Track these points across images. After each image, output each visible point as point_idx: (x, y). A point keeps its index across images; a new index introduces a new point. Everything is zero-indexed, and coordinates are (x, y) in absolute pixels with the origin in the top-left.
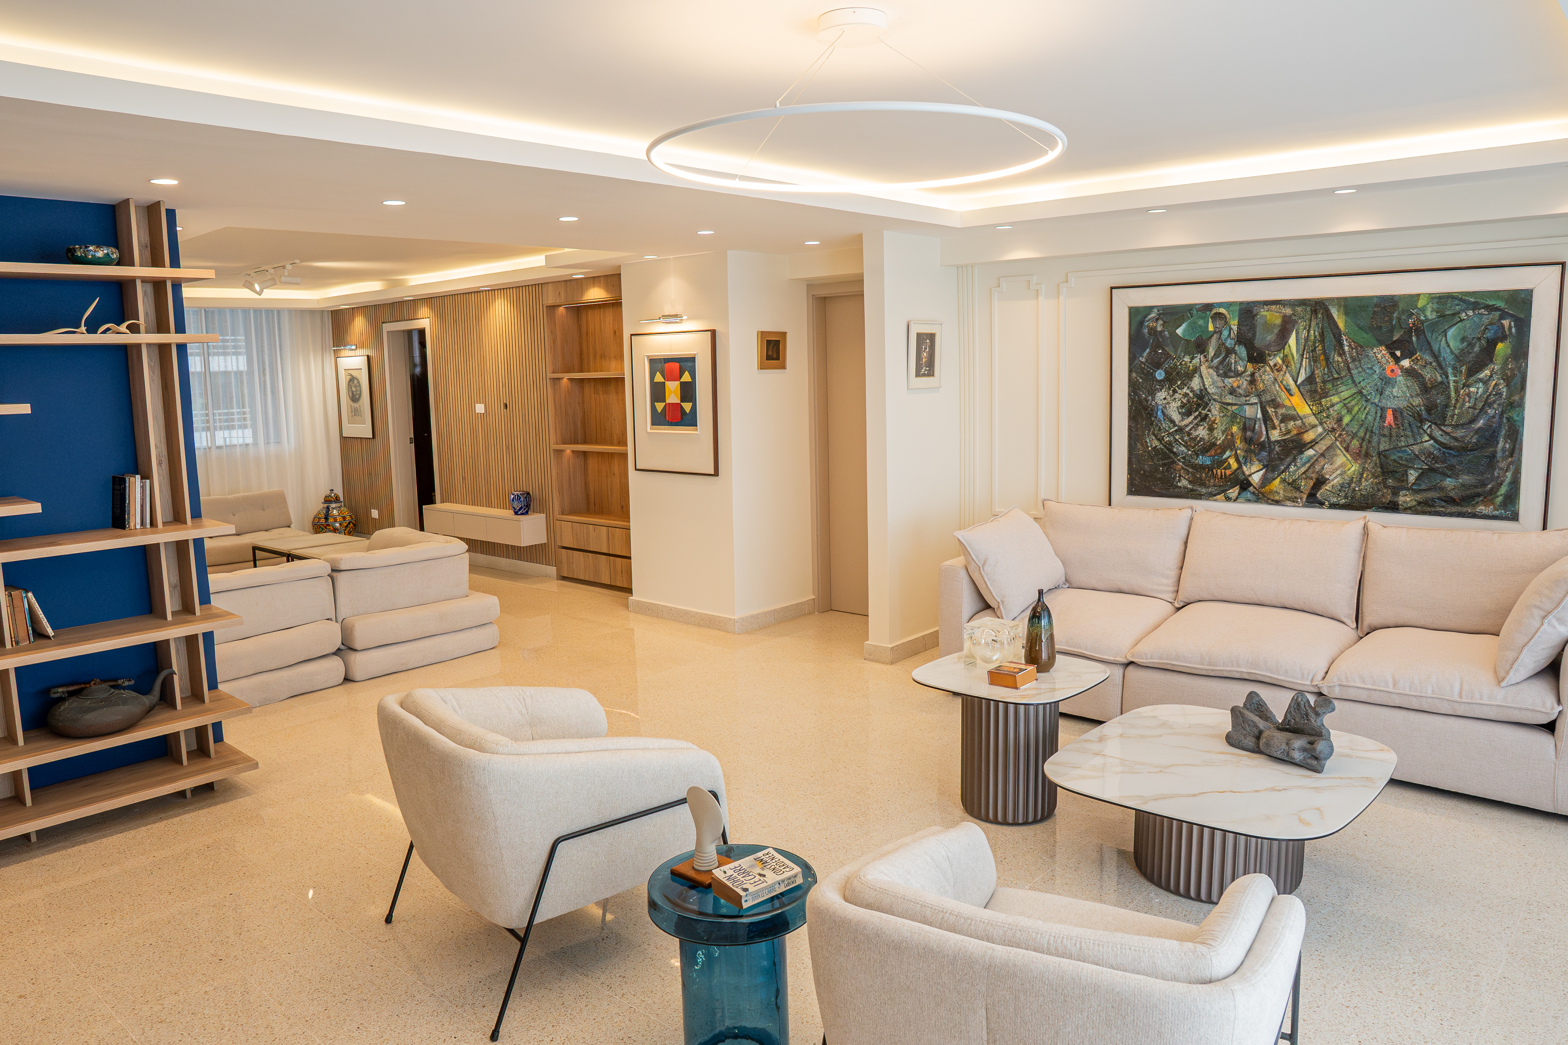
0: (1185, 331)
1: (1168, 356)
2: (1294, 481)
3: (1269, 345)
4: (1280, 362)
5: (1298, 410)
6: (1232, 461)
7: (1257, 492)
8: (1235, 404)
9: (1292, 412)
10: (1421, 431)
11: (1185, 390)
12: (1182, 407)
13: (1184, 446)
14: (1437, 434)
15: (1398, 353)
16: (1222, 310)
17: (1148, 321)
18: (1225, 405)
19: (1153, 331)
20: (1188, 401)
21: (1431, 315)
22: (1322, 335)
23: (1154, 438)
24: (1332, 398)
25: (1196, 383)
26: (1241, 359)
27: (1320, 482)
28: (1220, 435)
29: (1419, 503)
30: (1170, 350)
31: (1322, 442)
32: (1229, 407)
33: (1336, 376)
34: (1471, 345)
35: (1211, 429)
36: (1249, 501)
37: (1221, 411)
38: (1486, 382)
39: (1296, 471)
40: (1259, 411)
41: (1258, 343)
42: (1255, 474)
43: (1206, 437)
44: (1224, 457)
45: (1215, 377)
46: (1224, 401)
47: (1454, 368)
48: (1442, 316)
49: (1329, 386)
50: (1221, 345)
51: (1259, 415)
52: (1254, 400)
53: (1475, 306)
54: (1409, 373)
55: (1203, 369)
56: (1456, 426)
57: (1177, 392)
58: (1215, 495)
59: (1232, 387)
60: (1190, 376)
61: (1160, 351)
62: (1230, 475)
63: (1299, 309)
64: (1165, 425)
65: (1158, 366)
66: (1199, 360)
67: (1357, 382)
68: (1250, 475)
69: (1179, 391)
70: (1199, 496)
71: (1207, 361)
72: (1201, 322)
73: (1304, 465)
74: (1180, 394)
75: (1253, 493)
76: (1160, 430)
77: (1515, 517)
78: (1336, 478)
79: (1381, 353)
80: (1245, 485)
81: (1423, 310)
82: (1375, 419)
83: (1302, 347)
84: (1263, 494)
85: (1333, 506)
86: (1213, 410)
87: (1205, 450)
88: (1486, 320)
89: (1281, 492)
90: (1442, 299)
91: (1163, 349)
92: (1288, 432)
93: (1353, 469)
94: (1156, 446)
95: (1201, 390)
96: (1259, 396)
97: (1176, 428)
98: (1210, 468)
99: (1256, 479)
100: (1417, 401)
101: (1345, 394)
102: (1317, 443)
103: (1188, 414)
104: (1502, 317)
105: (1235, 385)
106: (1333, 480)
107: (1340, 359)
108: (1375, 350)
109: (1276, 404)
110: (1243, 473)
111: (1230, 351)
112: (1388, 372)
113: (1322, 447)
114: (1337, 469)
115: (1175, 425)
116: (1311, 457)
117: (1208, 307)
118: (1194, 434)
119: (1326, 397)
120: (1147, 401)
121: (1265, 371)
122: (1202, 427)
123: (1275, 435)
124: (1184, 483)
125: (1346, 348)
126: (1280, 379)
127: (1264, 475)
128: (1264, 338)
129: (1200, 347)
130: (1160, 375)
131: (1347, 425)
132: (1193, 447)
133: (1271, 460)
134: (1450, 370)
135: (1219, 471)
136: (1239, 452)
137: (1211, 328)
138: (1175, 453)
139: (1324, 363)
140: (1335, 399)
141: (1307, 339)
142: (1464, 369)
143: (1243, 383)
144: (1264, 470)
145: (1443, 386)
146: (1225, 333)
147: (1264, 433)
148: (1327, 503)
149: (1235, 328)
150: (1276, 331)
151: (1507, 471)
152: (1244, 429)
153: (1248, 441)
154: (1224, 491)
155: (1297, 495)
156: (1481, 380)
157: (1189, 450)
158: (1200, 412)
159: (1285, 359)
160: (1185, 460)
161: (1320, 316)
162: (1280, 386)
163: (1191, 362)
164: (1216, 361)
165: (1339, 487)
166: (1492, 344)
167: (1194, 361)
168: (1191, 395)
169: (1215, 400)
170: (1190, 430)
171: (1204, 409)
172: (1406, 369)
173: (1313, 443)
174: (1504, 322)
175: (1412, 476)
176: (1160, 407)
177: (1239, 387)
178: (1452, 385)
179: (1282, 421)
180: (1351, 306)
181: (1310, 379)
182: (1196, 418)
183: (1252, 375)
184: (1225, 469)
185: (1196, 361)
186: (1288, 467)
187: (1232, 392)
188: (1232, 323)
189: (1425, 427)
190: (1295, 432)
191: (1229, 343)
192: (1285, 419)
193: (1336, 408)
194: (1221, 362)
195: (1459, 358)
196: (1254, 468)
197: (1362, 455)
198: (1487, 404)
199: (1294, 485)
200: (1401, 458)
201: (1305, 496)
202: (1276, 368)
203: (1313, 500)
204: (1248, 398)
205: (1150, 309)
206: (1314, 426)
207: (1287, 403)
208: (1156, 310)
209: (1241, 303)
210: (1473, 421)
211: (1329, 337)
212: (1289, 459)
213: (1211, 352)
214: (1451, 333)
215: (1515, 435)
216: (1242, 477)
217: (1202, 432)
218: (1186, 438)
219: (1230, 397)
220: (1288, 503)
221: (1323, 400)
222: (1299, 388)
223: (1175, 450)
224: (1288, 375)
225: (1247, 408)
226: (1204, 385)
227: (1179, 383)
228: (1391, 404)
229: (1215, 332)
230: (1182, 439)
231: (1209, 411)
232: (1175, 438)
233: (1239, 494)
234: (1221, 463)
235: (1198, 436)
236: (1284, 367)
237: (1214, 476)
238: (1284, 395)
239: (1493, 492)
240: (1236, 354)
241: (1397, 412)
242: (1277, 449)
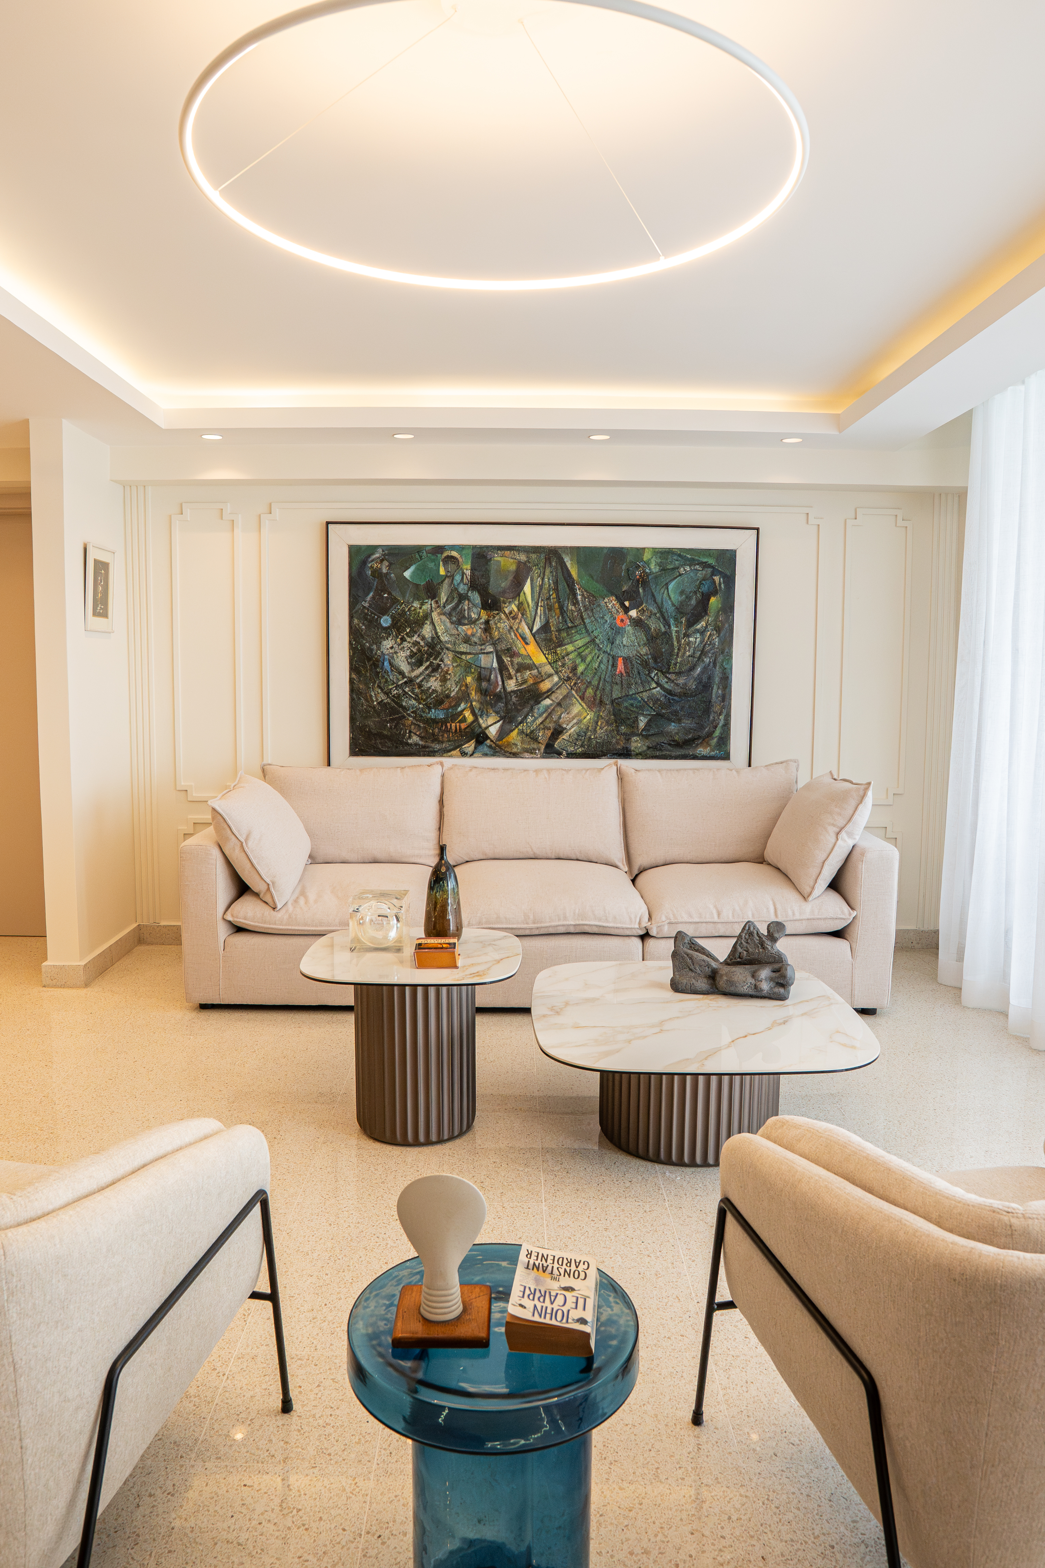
0: (413, 572)
1: (395, 601)
2: (532, 732)
3: (504, 592)
4: (516, 609)
5: (534, 659)
6: (467, 714)
7: (493, 745)
8: (470, 653)
9: (528, 661)
10: (650, 679)
11: (415, 638)
12: (411, 657)
13: (415, 699)
14: (663, 681)
15: (627, 603)
16: (454, 554)
17: (372, 561)
18: (458, 654)
19: (377, 573)
20: (419, 650)
21: (654, 568)
22: (556, 583)
23: (379, 691)
24: (567, 646)
25: (427, 631)
26: (475, 605)
27: (558, 731)
28: (454, 686)
29: (649, 748)
30: (396, 594)
31: (558, 691)
32: (463, 657)
33: (570, 625)
34: (689, 598)
35: (444, 680)
36: (486, 755)
37: (454, 660)
38: (702, 632)
39: (534, 721)
40: (495, 660)
41: (493, 589)
42: (493, 727)
43: (439, 689)
44: (459, 709)
45: (449, 624)
46: (457, 649)
47: (676, 619)
48: (664, 570)
49: (564, 634)
50: (454, 590)
51: (495, 665)
52: (490, 649)
53: (692, 562)
54: (638, 623)
55: (435, 615)
56: (679, 674)
57: (405, 641)
58: (450, 751)
59: (466, 635)
60: (419, 623)
61: (386, 595)
62: (465, 728)
63: (534, 556)
64: (392, 677)
65: (384, 611)
66: (429, 606)
67: (590, 631)
68: (487, 728)
69: (408, 639)
70: (431, 753)
71: (439, 607)
72: (431, 565)
73: (540, 715)
74: (409, 642)
75: (490, 747)
76: (386, 681)
77: (726, 757)
78: (572, 727)
79: (612, 603)
80: (481, 738)
81: (648, 563)
82: (607, 668)
83: (536, 595)
84: (499, 747)
85: (571, 755)
86: (446, 660)
87: (439, 702)
88: (700, 575)
89: (519, 744)
90: (665, 554)
91: (390, 593)
92: (525, 682)
93: (588, 717)
94: (382, 700)
95: (433, 638)
96: (494, 644)
97: (405, 679)
98: (444, 722)
99: (493, 731)
100: (644, 650)
101: (580, 643)
102: (553, 692)
103: (419, 663)
104: (713, 574)
105: (469, 633)
106: (570, 729)
107: (573, 608)
108: (606, 600)
109: (511, 653)
110: (480, 726)
111: (462, 598)
112: (618, 622)
113: (559, 695)
114: (573, 718)
115: (404, 676)
116: (548, 707)
117: (439, 549)
118: (426, 685)
119: (560, 645)
120: (372, 650)
121: (501, 619)
122: (434, 678)
123: (511, 685)
124: (415, 739)
125: (579, 597)
126: (515, 627)
127: (501, 727)
128: (498, 585)
129: (431, 591)
130: (386, 621)
131: (582, 673)
132: (424, 700)
133: (508, 711)
134: (672, 621)
135: (453, 725)
136: (474, 703)
137: (442, 572)
138: (404, 708)
139: (558, 611)
140: (570, 648)
141: (541, 587)
142: (683, 620)
143: (476, 631)
144: (501, 722)
145: (667, 635)
146: (458, 578)
147: (500, 683)
148: (564, 753)
149: (468, 572)
150: (511, 578)
151: (720, 714)
152: (480, 679)
153: (483, 692)
154: (460, 746)
155: (535, 746)
156: (698, 631)
157: (420, 703)
158: (431, 663)
159: (520, 606)
160: (416, 714)
161: (554, 564)
162: (515, 635)
163: (420, 608)
164: (449, 607)
165: (576, 736)
166: (706, 598)
167: (424, 607)
168: (422, 643)
169: (448, 649)
170: (422, 681)
171: (435, 659)
172: (634, 619)
173: (549, 693)
174: (715, 578)
175: (642, 722)
176: (386, 657)
177: (473, 635)
178: (674, 634)
179: (518, 671)
180: (585, 555)
181: (545, 628)
182: (426, 668)
183: (487, 622)
184: (460, 722)
185: (426, 607)
186: (526, 717)
187: (467, 640)
188: (465, 567)
189: (653, 675)
190: (531, 681)
191: (462, 589)
192: (521, 668)
193: (571, 656)
194: (454, 609)
195: (680, 610)
196: (490, 721)
197: (596, 703)
198: (703, 653)
199: (532, 737)
200: (632, 705)
201: (543, 747)
202: (512, 616)
203: (551, 751)
204: (483, 647)
205: (373, 548)
206: (550, 676)
207: (522, 651)
208: (380, 550)
209: (474, 547)
210: (692, 668)
211: (562, 585)
212: (526, 710)
213: (443, 598)
214: (671, 586)
215: (726, 680)
216: (478, 730)
217: (434, 684)
218: (417, 690)
219: (465, 645)
220: (526, 755)
221: (559, 649)
222: (534, 636)
223: (404, 704)
224: (523, 623)
225: (482, 657)
226: (436, 633)
227: (408, 631)
228: (622, 652)
229: (446, 576)
230: (413, 691)
231: (442, 660)
232: (404, 691)
233: (475, 748)
234: (456, 716)
235: (430, 688)
236: (520, 615)
237: (448, 731)
238: (519, 644)
239: (710, 735)
240: (469, 600)
241: (626, 660)
242: (514, 699)
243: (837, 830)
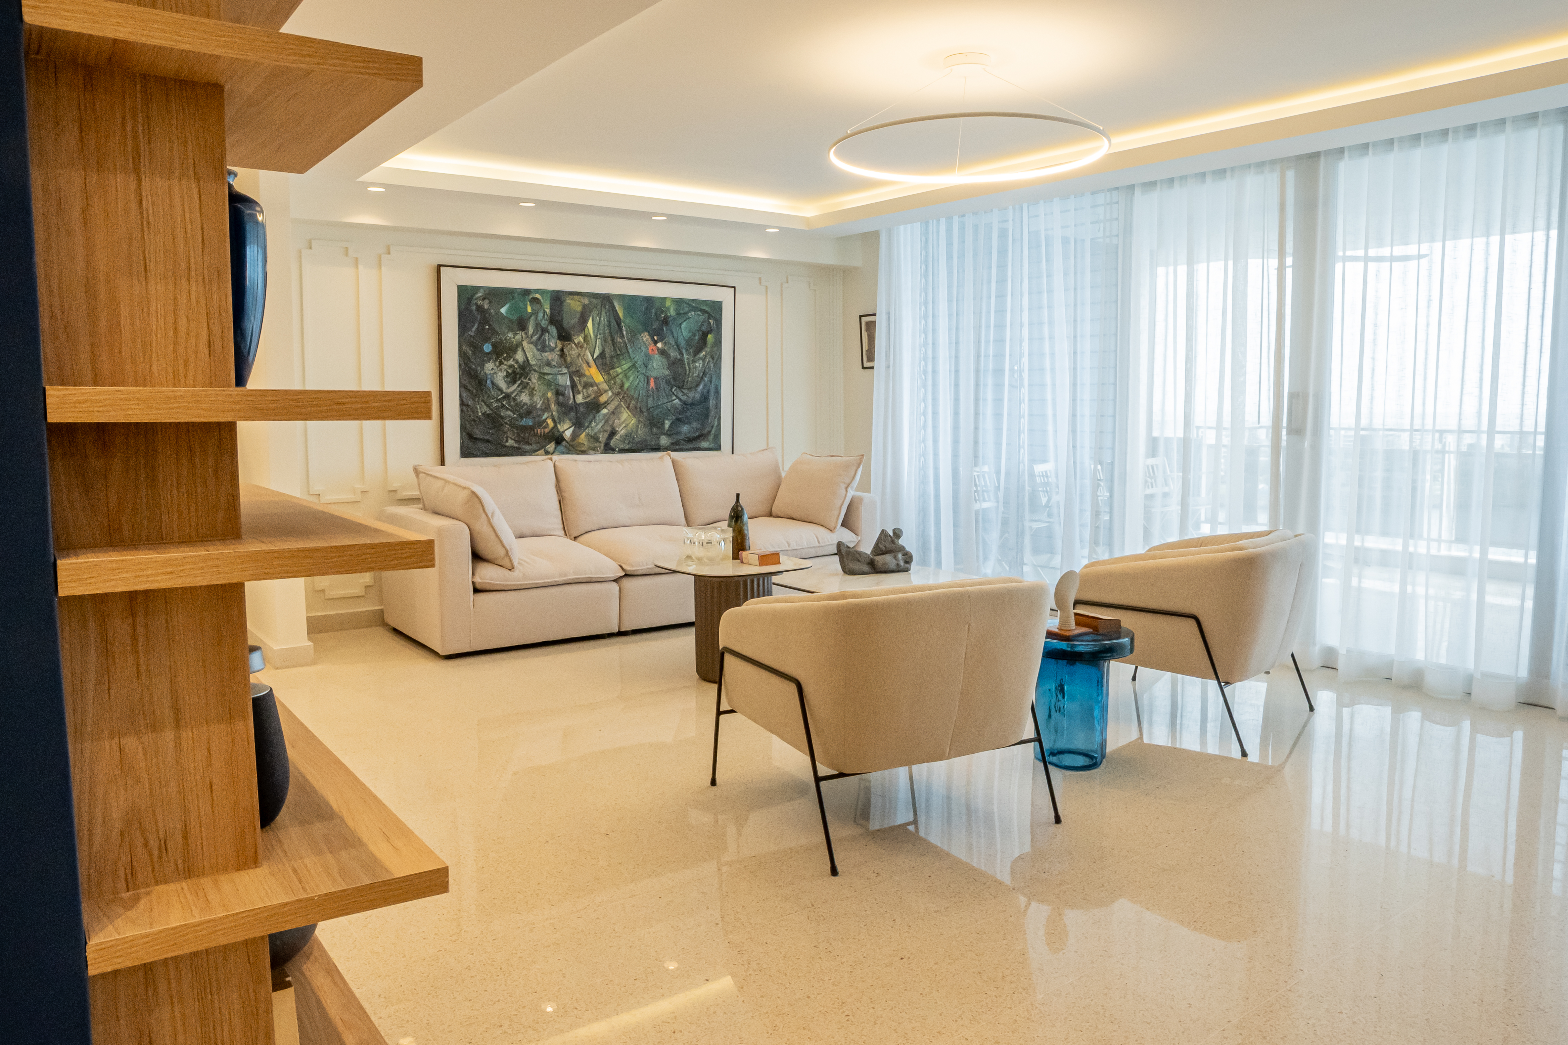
0: (508, 311)
1: (494, 332)
2: (595, 434)
3: (573, 327)
4: (582, 340)
5: (595, 379)
6: (550, 421)
7: (568, 445)
8: (551, 374)
9: (592, 381)
10: (671, 393)
11: (511, 362)
12: (507, 376)
13: (511, 410)
14: (680, 394)
15: (656, 338)
16: (538, 296)
17: (476, 299)
18: (542, 375)
19: (480, 308)
20: (514, 372)
21: (672, 312)
22: (609, 322)
23: (483, 404)
24: (617, 369)
25: (519, 356)
26: (553, 338)
27: (613, 433)
28: (539, 400)
29: (672, 443)
30: (496, 326)
31: (612, 403)
32: (546, 377)
33: (619, 353)
34: (694, 335)
35: (531, 395)
36: (563, 453)
37: (539, 379)
38: (703, 359)
39: (596, 426)
40: (568, 379)
41: (566, 325)
42: (567, 430)
43: (528, 402)
44: (544, 418)
45: (535, 351)
46: (542, 371)
47: (687, 350)
48: (679, 314)
49: (615, 360)
50: (538, 324)
51: (568, 383)
52: (565, 370)
53: (695, 309)
54: (662, 352)
55: (525, 343)
56: (690, 389)
57: (503, 364)
58: (537, 451)
59: (548, 359)
60: (512, 350)
61: (487, 327)
62: (548, 433)
63: (594, 301)
64: (493, 393)
65: (487, 340)
66: (520, 337)
67: (632, 358)
68: (563, 432)
69: (505, 363)
70: (524, 453)
71: (527, 337)
72: (521, 304)
73: (600, 422)
74: (506, 365)
75: (565, 447)
76: (489, 396)
77: (718, 448)
78: (622, 430)
79: (646, 337)
80: (559, 440)
81: (668, 309)
82: (644, 386)
83: (596, 330)
84: (572, 446)
85: (622, 451)
86: (533, 379)
87: (528, 413)
88: (701, 318)
89: (586, 443)
90: (679, 302)
91: (490, 325)
92: (589, 396)
93: (633, 422)
94: (486, 412)
95: (524, 362)
96: (567, 367)
97: (504, 395)
98: (532, 428)
99: (568, 434)
100: (667, 372)
101: (625, 367)
102: (609, 404)
103: (514, 381)
104: (709, 318)
105: (550, 358)
106: (621, 431)
107: (621, 341)
108: (642, 335)
109: (578, 373)
110: (558, 431)
111: (544, 331)
112: (650, 351)
113: (612, 406)
114: (622, 423)
115: (502, 392)
116: (605, 415)
117: (526, 292)
118: (519, 399)
119: (613, 368)
120: (476, 371)
121: (572, 348)
122: (524, 394)
123: (580, 399)
124: (511, 443)
125: (624, 333)
126: (582, 354)
127: (574, 431)
128: (570, 321)
129: (522, 325)
130: (487, 348)
131: (627, 389)
132: (518, 411)
133: (577, 418)
134: (684, 351)
135: (539, 430)
136: (554, 413)
137: (529, 310)
138: (502, 417)
139: (610, 342)
140: (619, 370)
141: (599, 324)
142: (691, 350)
143: (553, 357)
144: (573, 427)
145: (681, 361)
146: (541, 315)
147: (572, 397)
148: (617, 449)
149: (548, 311)
150: (578, 316)
151: (715, 418)
152: (558, 393)
153: (559, 404)
154: (544, 447)
155: (597, 444)
156: (701, 358)
157: (514, 413)
158: (522, 381)
159: (585, 338)
160: (511, 422)
161: (607, 307)
162: (582, 360)
163: (514, 338)
164: (535, 338)
165: (624, 437)
166: (704, 336)
167: (517, 337)
168: (516, 366)
169: (535, 371)
170: (516, 396)
171: (525, 379)
172: (660, 349)
173: (605, 405)
174: (710, 321)
175: (667, 424)
176: (489, 377)
177: (552, 360)
178: (686, 361)
179: (584, 388)
180: (630, 301)
181: (602, 355)
182: (518, 386)
183: (562, 350)
184: (545, 427)
185: (518, 337)
186: (590, 423)
187: (548, 364)
188: (545, 306)
189: (673, 390)
190: (593, 396)
191: (544, 323)
192: (587, 385)
193: (620, 376)
194: (539, 339)
195: (689, 342)
196: (566, 426)
197: (637, 411)
198: (704, 374)
199: (595, 438)
200: (661, 412)
201: (602, 445)
202: (579, 345)
203: (608, 449)
204: (560, 369)
205: (476, 289)
206: (606, 391)
207: (587, 373)
208: (482, 290)
209: (553, 291)
210: (698, 385)
211: (613, 324)
212: (590, 417)
213: (531, 330)
214: (683, 326)
215: (718, 392)
216: (557, 434)
217: (524, 398)
218: (512, 403)
219: (547, 368)
220: (591, 452)
221: (612, 371)
222: (595, 361)
223: (502, 414)
224: (587, 351)
225: (559, 377)
226: (527, 358)
227: (505, 355)
228: (654, 374)
229: (532, 314)
230: (509, 404)
231: (530, 380)
232: (502, 404)
233: (555, 448)
234: (541, 423)
235: (522, 401)
236: (585, 345)
237: (535, 435)
238: (585, 366)
239: (709, 432)
240: (548, 332)
241: (656, 379)
242: (582, 409)
243: (846, 485)
